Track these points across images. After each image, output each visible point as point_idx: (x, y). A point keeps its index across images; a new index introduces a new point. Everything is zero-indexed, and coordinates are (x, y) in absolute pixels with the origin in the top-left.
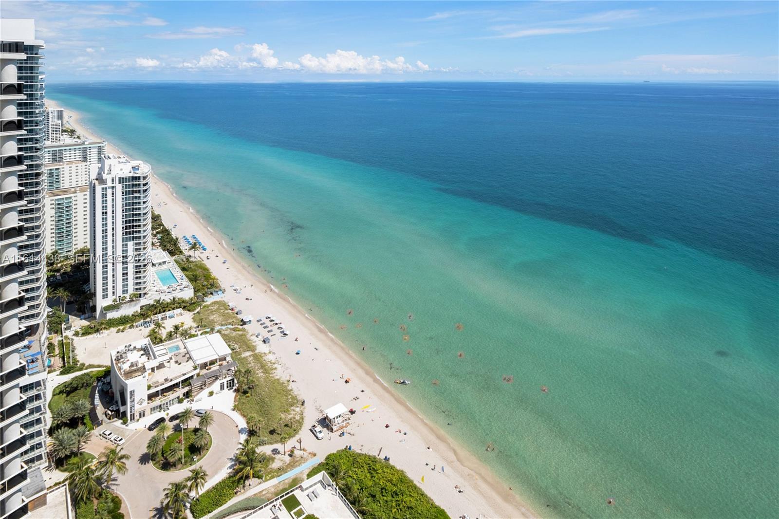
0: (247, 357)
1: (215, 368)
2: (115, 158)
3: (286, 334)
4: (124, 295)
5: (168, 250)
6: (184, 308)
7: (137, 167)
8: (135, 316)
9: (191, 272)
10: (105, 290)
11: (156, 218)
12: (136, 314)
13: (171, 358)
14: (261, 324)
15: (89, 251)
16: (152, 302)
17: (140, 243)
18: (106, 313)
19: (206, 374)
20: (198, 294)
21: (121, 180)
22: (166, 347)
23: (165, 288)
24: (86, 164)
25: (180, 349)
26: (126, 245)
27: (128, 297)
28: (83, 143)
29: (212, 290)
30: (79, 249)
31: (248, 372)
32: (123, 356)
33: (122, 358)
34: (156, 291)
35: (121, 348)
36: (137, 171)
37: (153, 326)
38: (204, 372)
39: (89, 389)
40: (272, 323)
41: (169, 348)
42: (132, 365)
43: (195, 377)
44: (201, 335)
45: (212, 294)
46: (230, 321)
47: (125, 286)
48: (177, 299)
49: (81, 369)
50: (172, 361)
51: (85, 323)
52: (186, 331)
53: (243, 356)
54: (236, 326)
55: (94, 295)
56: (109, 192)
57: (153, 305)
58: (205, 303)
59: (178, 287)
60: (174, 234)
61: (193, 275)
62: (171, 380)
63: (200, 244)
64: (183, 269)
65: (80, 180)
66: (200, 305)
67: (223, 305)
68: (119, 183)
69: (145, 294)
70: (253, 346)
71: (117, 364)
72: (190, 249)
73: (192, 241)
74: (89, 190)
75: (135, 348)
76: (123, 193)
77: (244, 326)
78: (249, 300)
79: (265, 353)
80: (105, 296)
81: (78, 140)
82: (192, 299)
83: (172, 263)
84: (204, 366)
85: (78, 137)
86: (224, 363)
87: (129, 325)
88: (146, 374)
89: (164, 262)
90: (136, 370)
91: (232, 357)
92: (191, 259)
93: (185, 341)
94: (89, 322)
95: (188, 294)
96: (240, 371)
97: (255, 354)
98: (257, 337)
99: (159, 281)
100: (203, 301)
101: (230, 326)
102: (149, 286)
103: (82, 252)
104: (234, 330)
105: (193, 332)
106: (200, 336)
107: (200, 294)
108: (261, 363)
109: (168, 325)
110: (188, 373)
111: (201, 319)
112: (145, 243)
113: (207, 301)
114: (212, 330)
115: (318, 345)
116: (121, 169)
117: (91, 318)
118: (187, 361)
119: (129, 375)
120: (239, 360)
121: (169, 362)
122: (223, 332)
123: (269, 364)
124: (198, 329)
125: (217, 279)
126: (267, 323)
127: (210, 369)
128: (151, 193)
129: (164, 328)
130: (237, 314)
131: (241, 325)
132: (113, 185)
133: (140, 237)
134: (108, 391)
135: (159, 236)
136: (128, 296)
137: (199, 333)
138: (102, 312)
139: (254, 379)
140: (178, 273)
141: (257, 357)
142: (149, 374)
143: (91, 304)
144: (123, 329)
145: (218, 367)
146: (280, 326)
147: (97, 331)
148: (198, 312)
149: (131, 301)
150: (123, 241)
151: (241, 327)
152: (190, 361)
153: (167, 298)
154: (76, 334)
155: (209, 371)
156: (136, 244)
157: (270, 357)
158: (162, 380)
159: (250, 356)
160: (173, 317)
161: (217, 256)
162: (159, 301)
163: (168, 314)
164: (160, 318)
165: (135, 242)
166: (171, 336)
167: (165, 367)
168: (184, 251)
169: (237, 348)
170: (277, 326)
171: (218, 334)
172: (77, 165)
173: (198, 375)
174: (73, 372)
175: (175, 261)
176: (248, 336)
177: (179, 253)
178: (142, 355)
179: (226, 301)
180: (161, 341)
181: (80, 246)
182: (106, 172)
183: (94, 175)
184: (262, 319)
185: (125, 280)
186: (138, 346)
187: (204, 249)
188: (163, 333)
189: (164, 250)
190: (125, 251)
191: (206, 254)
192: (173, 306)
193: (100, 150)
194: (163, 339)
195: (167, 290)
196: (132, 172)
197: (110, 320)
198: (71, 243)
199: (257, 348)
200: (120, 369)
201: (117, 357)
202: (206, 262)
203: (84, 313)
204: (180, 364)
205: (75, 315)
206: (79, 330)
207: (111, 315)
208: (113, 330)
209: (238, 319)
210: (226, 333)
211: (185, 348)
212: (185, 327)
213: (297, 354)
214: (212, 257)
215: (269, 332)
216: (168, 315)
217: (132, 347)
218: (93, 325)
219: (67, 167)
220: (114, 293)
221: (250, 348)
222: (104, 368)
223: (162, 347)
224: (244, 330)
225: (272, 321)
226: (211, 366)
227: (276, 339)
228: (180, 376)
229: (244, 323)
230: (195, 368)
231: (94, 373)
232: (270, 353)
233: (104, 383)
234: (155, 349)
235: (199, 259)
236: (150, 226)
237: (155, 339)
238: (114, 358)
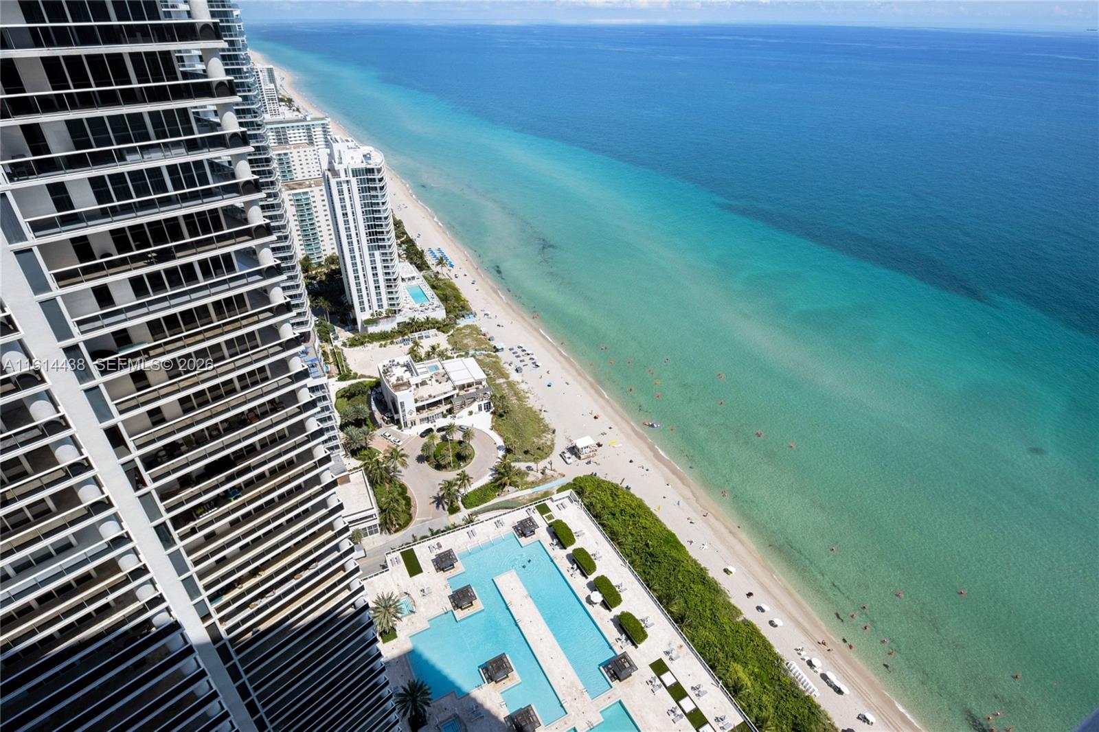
0: (501, 383)
1: (472, 390)
2: (343, 141)
3: (537, 366)
4: (380, 310)
5: (415, 263)
6: (438, 329)
7: (368, 156)
8: (394, 332)
9: (441, 290)
10: (361, 303)
11: (398, 224)
12: (395, 331)
13: (432, 377)
14: (514, 353)
15: (338, 258)
16: (407, 320)
17: (386, 254)
18: (367, 327)
19: (465, 395)
20: (450, 316)
21: (356, 173)
22: (426, 366)
23: (417, 306)
24: (314, 148)
25: (438, 369)
26: (373, 254)
27: (384, 313)
28: (305, 120)
29: (463, 313)
30: (328, 255)
31: (502, 397)
32: (389, 369)
33: (388, 371)
34: (410, 309)
35: (386, 362)
36: (369, 161)
37: (411, 345)
38: (462, 393)
39: (365, 396)
40: (524, 353)
41: (429, 367)
42: (398, 379)
43: (455, 396)
44: (457, 357)
45: (463, 316)
46: (483, 346)
47: (379, 300)
48: (430, 319)
49: (355, 378)
50: (433, 380)
51: (350, 335)
52: (442, 352)
53: (497, 382)
54: (489, 352)
55: (352, 307)
56: (345, 186)
57: (409, 323)
58: (458, 326)
59: (430, 307)
60: (420, 245)
61: (443, 295)
62: (434, 397)
63: (447, 260)
64: (433, 287)
65: (312, 170)
66: (453, 327)
67: (475, 329)
68: (354, 176)
69: (399, 310)
70: (506, 373)
71: (385, 377)
72: (437, 265)
73: (438, 255)
74: (323, 184)
75: (398, 363)
76: (359, 190)
77: (497, 353)
78: (501, 328)
79: (518, 382)
80: (363, 310)
81: (297, 113)
82: (444, 321)
83: (420, 279)
84: (462, 387)
85: (298, 110)
86: (481, 387)
87: (389, 341)
88: (412, 388)
89: (413, 278)
90: (402, 385)
91: (487, 383)
92: (440, 276)
93: (443, 362)
94: (353, 334)
95: (440, 314)
96: (496, 396)
97: (509, 382)
98: (510, 365)
99: (411, 298)
100: (456, 324)
101: (484, 352)
102: (402, 301)
103: (332, 260)
104: (488, 356)
105: (449, 355)
106: (455, 359)
107: (451, 316)
108: (515, 391)
109: (426, 345)
110: (449, 392)
111: (456, 342)
112: (391, 253)
113: (459, 324)
114: (467, 354)
115: (570, 380)
116: (352, 158)
117: (354, 329)
118: (447, 381)
119: (397, 388)
120: (494, 385)
121: (430, 380)
122: (477, 357)
123: (522, 393)
124: (453, 352)
125: (467, 301)
126: (520, 352)
127: (468, 391)
128: (388, 190)
129: (422, 347)
130: (489, 340)
131: (494, 352)
132: (348, 179)
133: (385, 247)
134: (381, 400)
135: (404, 246)
136: (383, 311)
137: (455, 355)
138: (362, 326)
139: (509, 405)
140: (429, 292)
141: (511, 385)
142: (415, 389)
143: (352, 317)
144: (386, 344)
145: (475, 390)
146: (533, 357)
147: (362, 344)
148: (452, 335)
149: (388, 317)
150: (369, 250)
151: (494, 354)
152: (449, 381)
153: (421, 317)
154: (344, 345)
155: (468, 392)
156: (383, 254)
157: (523, 386)
158: (426, 396)
159: (504, 383)
160: (429, 337)
161: (465, 275)
162: (414, 319)
163: (424, 333)
164: (417, 337)
165: (381, 251)
166: (429, 355)
167: (427, 384)
168: (431, 267)
169: (492, 374)
170: (529, 357)
171: (472, 358)
172: (305, 149)
173: (458, 395)
174: (349, 379)
175: (424, 276)
176: (501, 364)
177: (426, 268)
178: (406, 371)
179: (478, 325)
180: (421, 360)
181: (329, 253)
182: (337, 160)
183: (325, 166)
184: (514, 348)
185: (379, 294)
186: (402, 363)
187: (452, 266)
188: (422, 352)
189: (411, 263)
190: (373, 262)
191: (454, 271)
192: (427, 326)
193: (325, 132)
194: (422, 357)
195: (420, 309)
196: (364, 161)
197: (371, 334)
198: (319, 248)
199: (511, 376)
200: (388, 381)
201: (384, 370)
202: (454, 280)
203: (347, 325)
204: (440, 383)
205: (339, 326)
206: (346, 341)
207: (372, 329)
208: (376, 344)
209: (489, 345)
210: (481, 358)
211: (443, 368)
212: (442, 348)
213: (549, 386)
214: (460, 275)
215: (521, 361)
216: (424, 335)
217: (395, 363)
218: (357, 338)
219: (295, 151)
220: (370, 306)
221: (504, 375)
222: (375, 380)
223: (422, 366)
224: (497, 357)
225: (524, 351)
226: (469, 388)
227: (528, 369)
228: (442, 394)
229: (497, 350)
230: (455, 389)
231: (367, 383)
232: (523, 382)
233: (377, 393)
234: (417, 367)
235: (447, 277)
236: (393, 234)
237: (416, 358)
238: (381, 371)
